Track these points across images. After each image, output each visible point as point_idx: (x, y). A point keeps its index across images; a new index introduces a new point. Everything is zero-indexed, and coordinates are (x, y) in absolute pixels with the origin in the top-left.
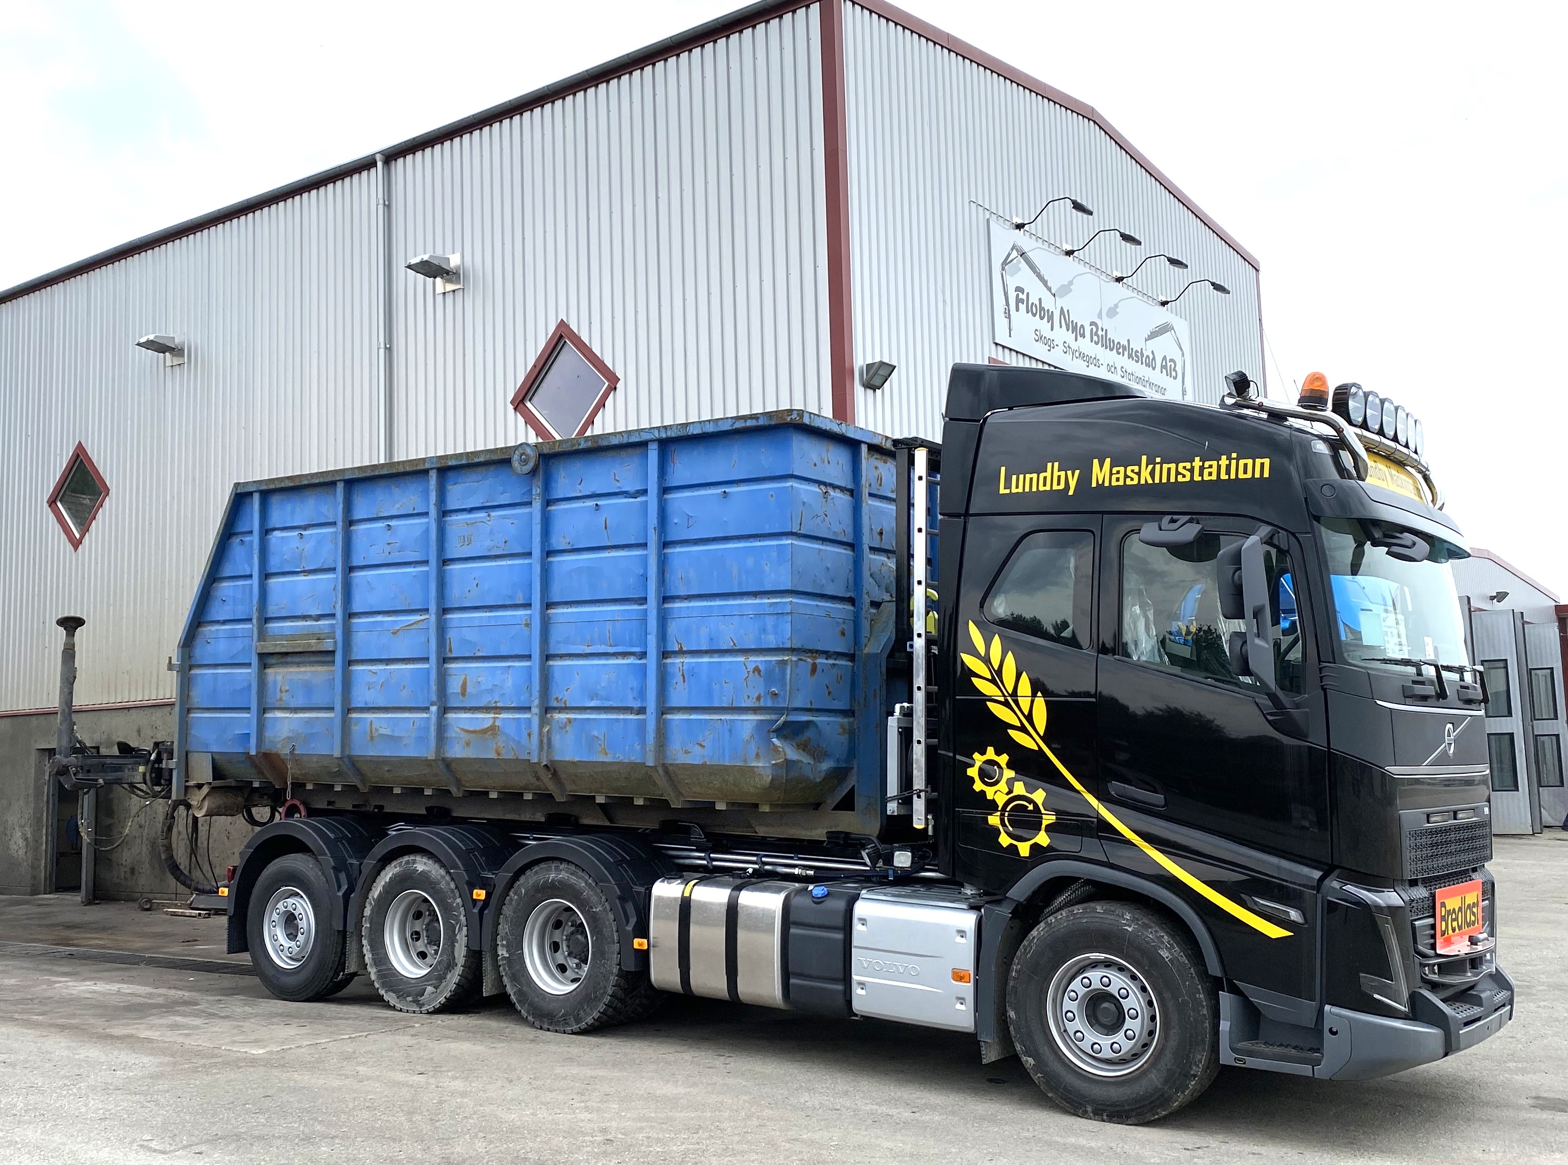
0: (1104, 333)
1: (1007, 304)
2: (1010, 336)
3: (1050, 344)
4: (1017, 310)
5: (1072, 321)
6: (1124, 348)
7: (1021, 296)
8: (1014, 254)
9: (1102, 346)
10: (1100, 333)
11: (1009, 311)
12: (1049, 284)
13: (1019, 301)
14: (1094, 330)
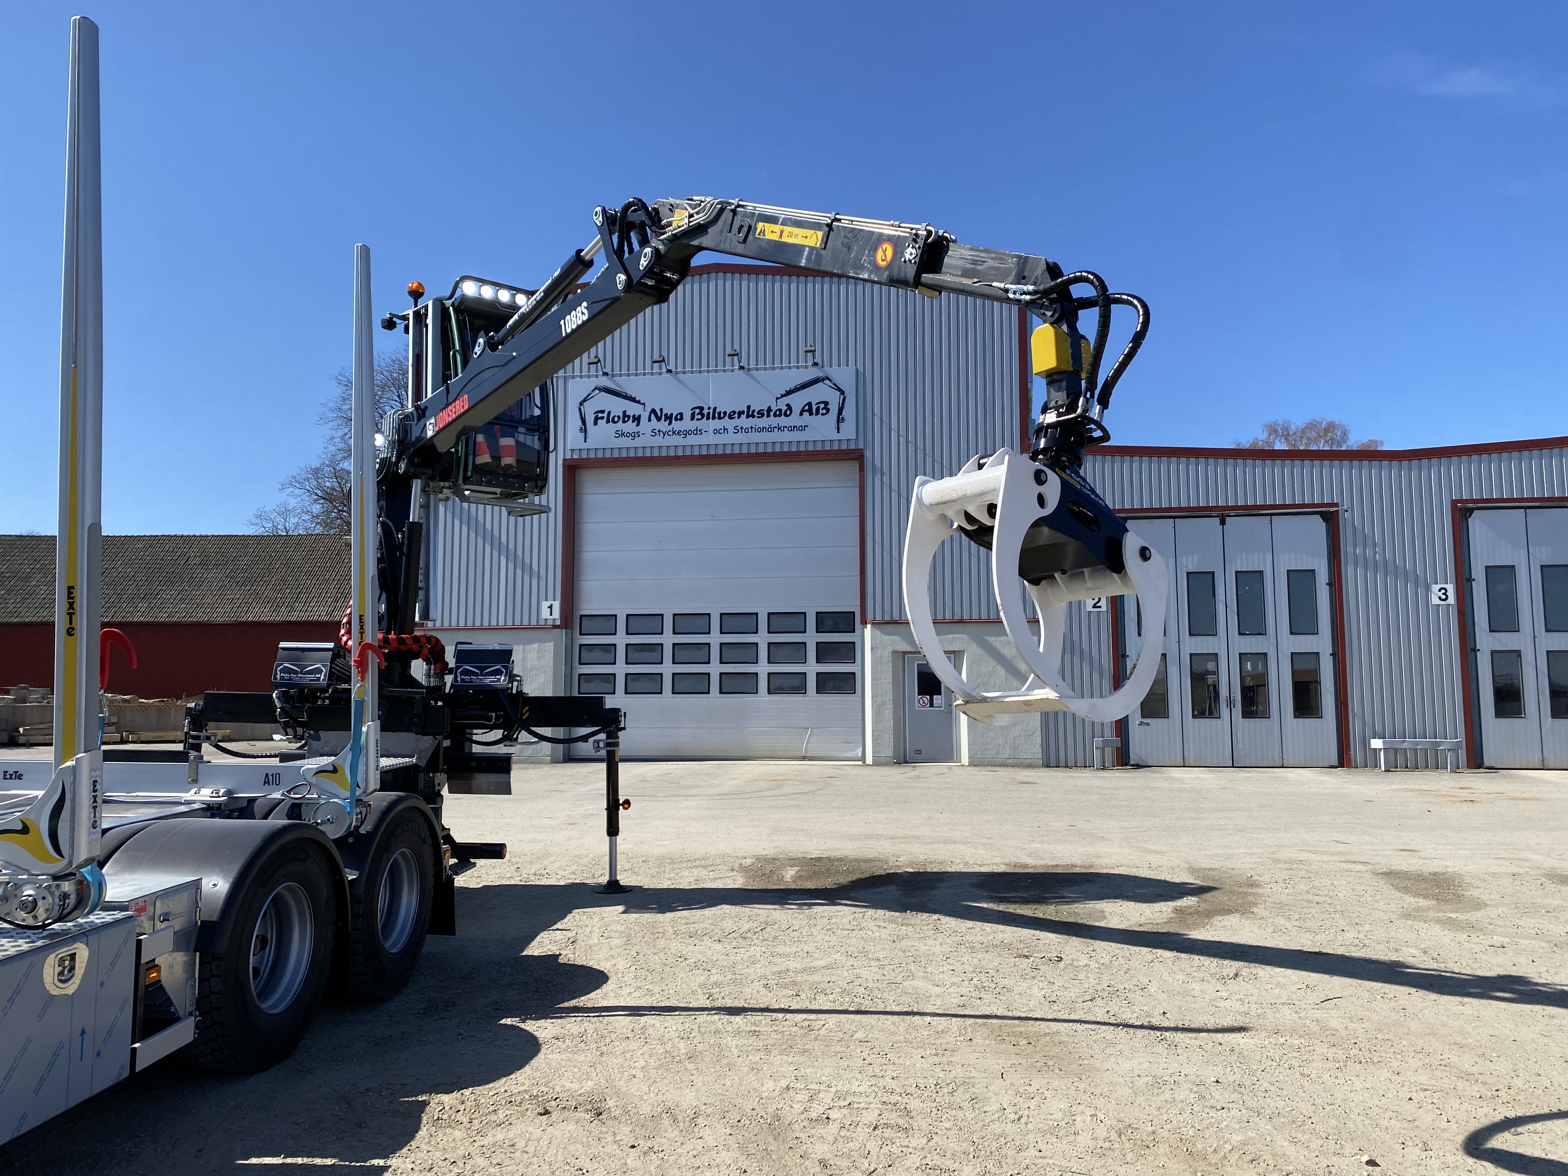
0: (711, 411)
3: (634, 435)
4: (595, 423)
5: (667, 414)
6: (743, 412)
7: (600, 415)
8: (597, 391)
9: (708, 418)
10: (705, 412)
11: (585, 428)
12: (637, 399)
13: (596, 419)
14: (697, 411)
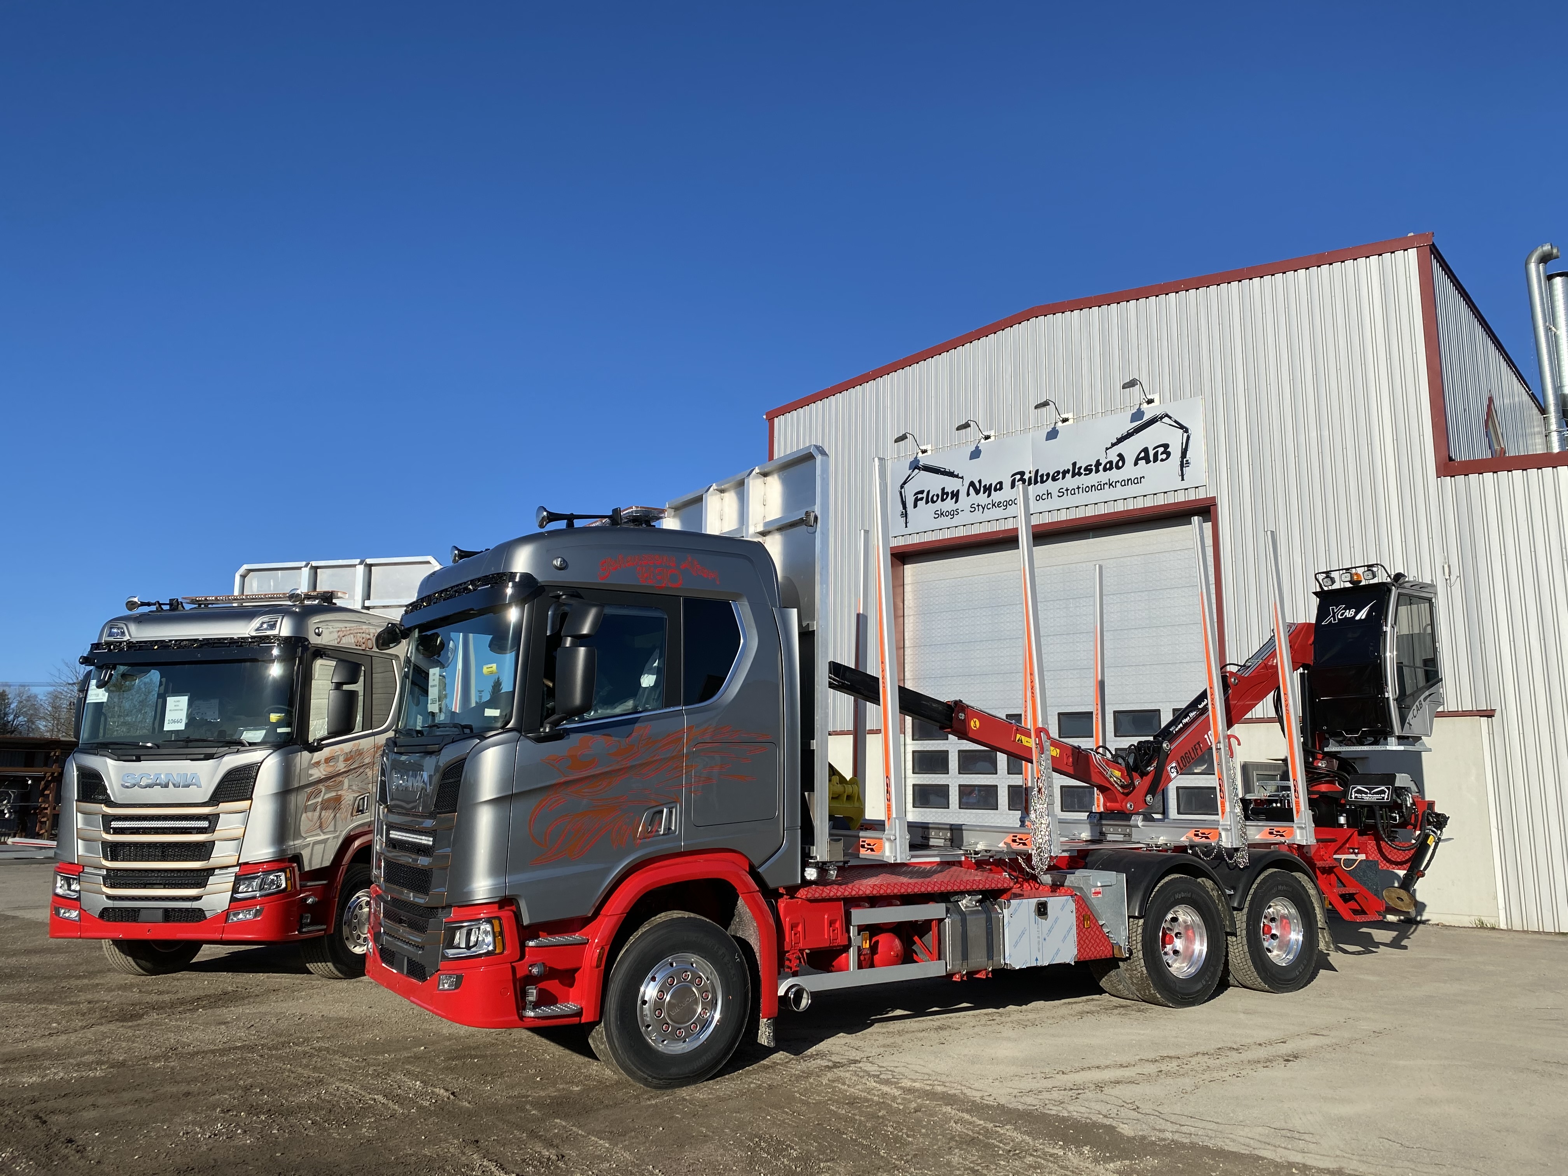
0: (1033, 475)
1: (905, 507)
2: (906, 527)
3: (953, 514)
4: (915, 506)
5: (986, 485)
7: (920, 496)
8: (916, 472)
9: (1030, 484)
10: (1026, 477)
11: (906, 512)
12: (956, 473)
13: (916, 501)
14: (1018, 477)
